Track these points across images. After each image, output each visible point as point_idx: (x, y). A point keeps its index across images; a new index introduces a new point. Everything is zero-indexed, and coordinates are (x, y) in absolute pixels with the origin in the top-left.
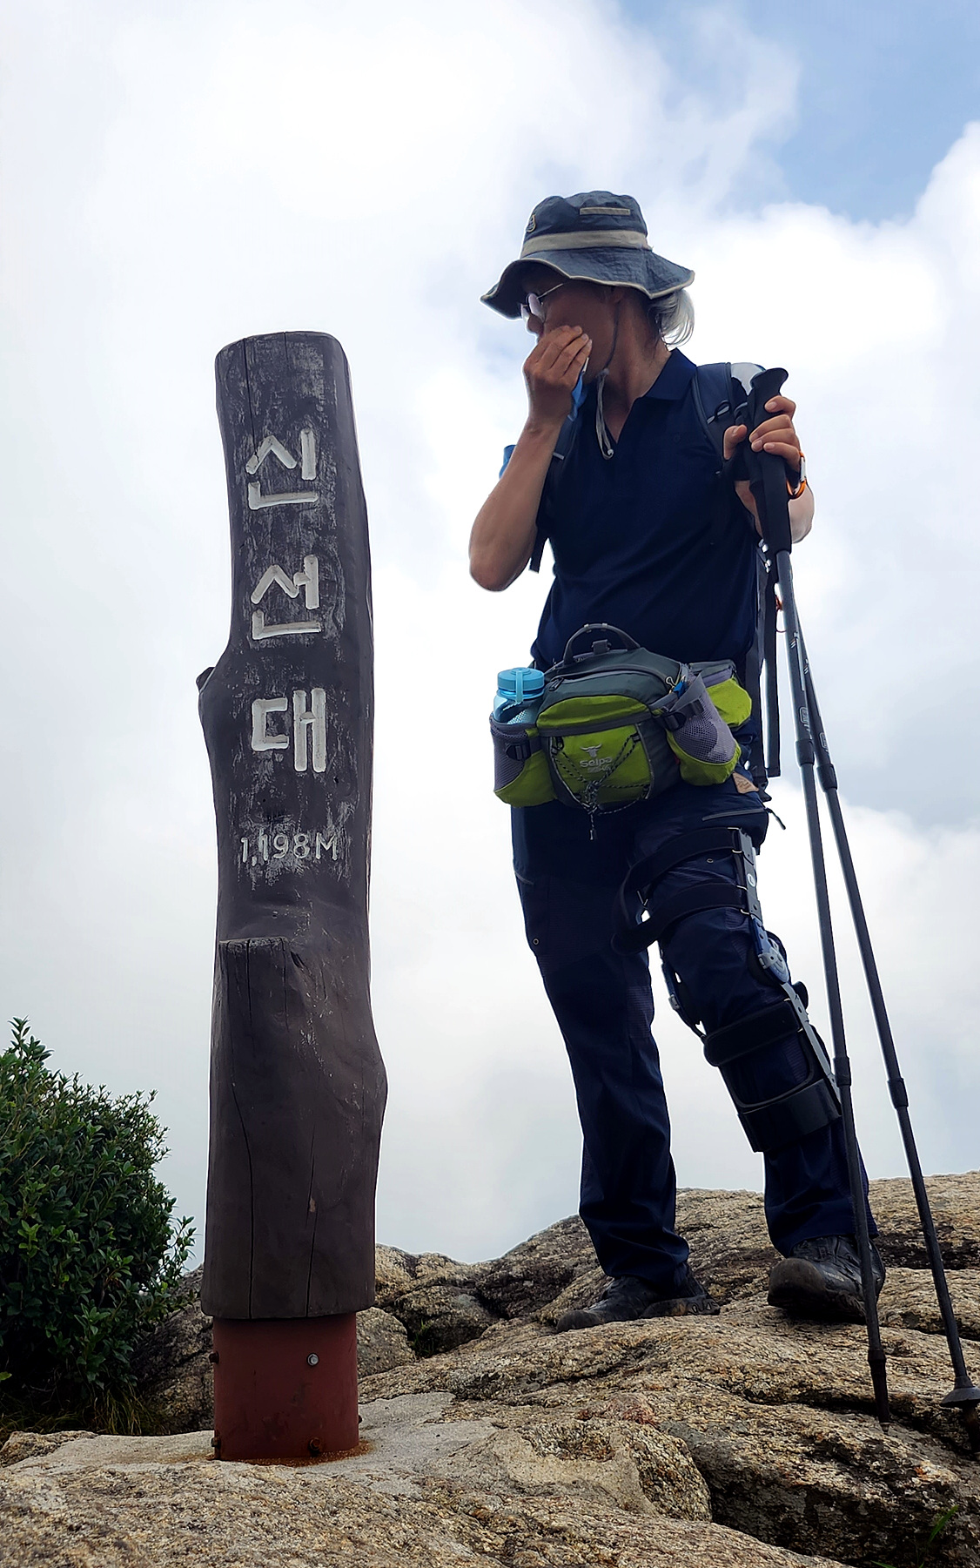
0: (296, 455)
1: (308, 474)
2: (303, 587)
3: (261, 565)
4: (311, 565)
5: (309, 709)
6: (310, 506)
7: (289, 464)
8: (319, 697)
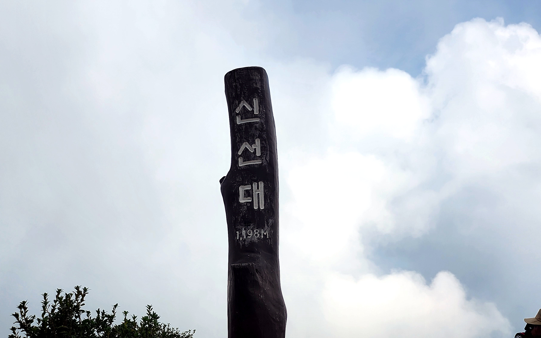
0: (252, 106)
1: (256, 112)
2: (255, 149)
3: (241, 142)
4: (258, 142)
5: (258, 188)
6: (257, 123)
7: (250, 109)
8: (261, 185)
